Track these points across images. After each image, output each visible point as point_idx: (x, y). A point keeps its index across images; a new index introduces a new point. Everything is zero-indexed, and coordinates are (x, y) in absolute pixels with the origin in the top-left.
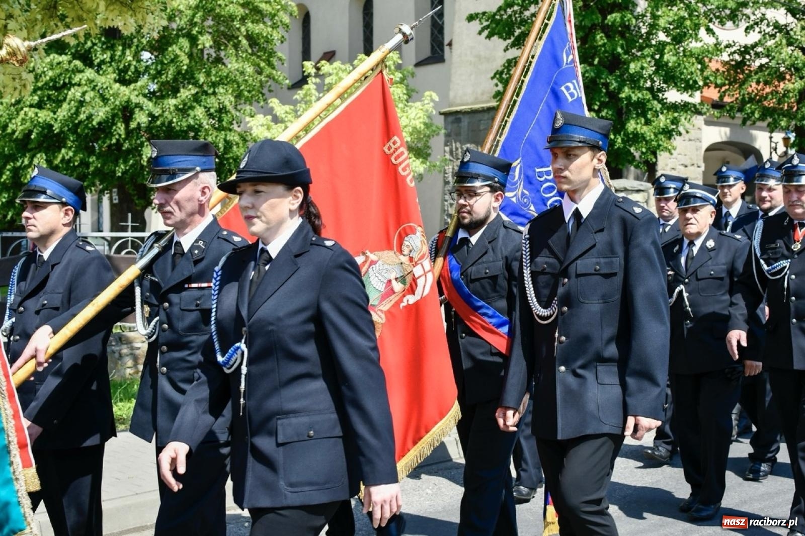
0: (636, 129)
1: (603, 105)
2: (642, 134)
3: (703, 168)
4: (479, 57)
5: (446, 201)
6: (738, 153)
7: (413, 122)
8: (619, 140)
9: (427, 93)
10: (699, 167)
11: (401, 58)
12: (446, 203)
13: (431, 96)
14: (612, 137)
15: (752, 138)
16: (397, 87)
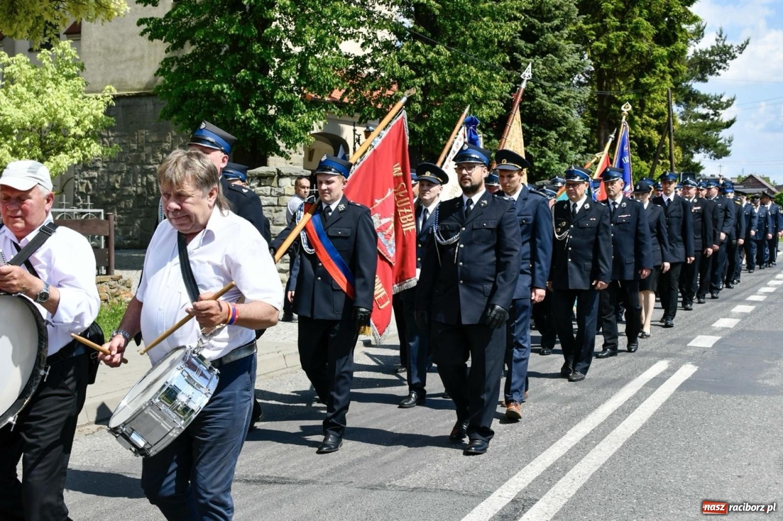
0: (285, 124)
1: (259, 104)
2: (289, 128)
3: (303, 156)
4: (108, 49)
5: (77, 180)
6: (327, 143)
7: (94, 112)
8: (271, 133)
9: (108, 87)
10: (300, 154)
11: (79, 53)
12: (76, 182)
13: (110, 90)
14: (266, 130)
15: (341, 131)
16: (78, 79)
